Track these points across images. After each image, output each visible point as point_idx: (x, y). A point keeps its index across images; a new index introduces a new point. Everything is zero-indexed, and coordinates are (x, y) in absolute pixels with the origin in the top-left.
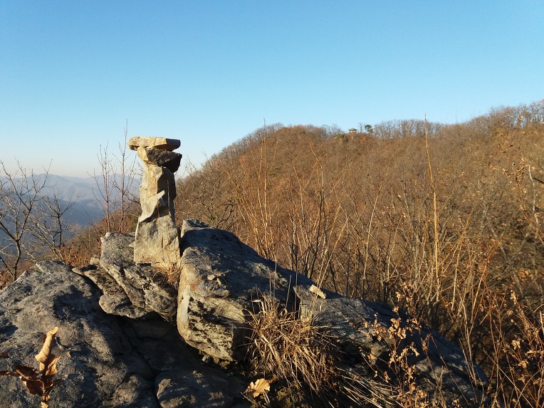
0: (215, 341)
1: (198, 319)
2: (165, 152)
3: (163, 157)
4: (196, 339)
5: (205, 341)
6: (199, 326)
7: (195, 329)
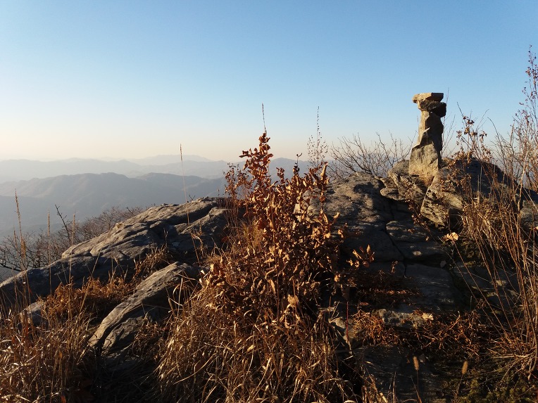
0: (437, 214)
1: (430, 202)
2: (432, 102)
3: (431, 106)
4: (426, 212)
5: (431, 213)
6: (430, 205)
7: (428, 207)
